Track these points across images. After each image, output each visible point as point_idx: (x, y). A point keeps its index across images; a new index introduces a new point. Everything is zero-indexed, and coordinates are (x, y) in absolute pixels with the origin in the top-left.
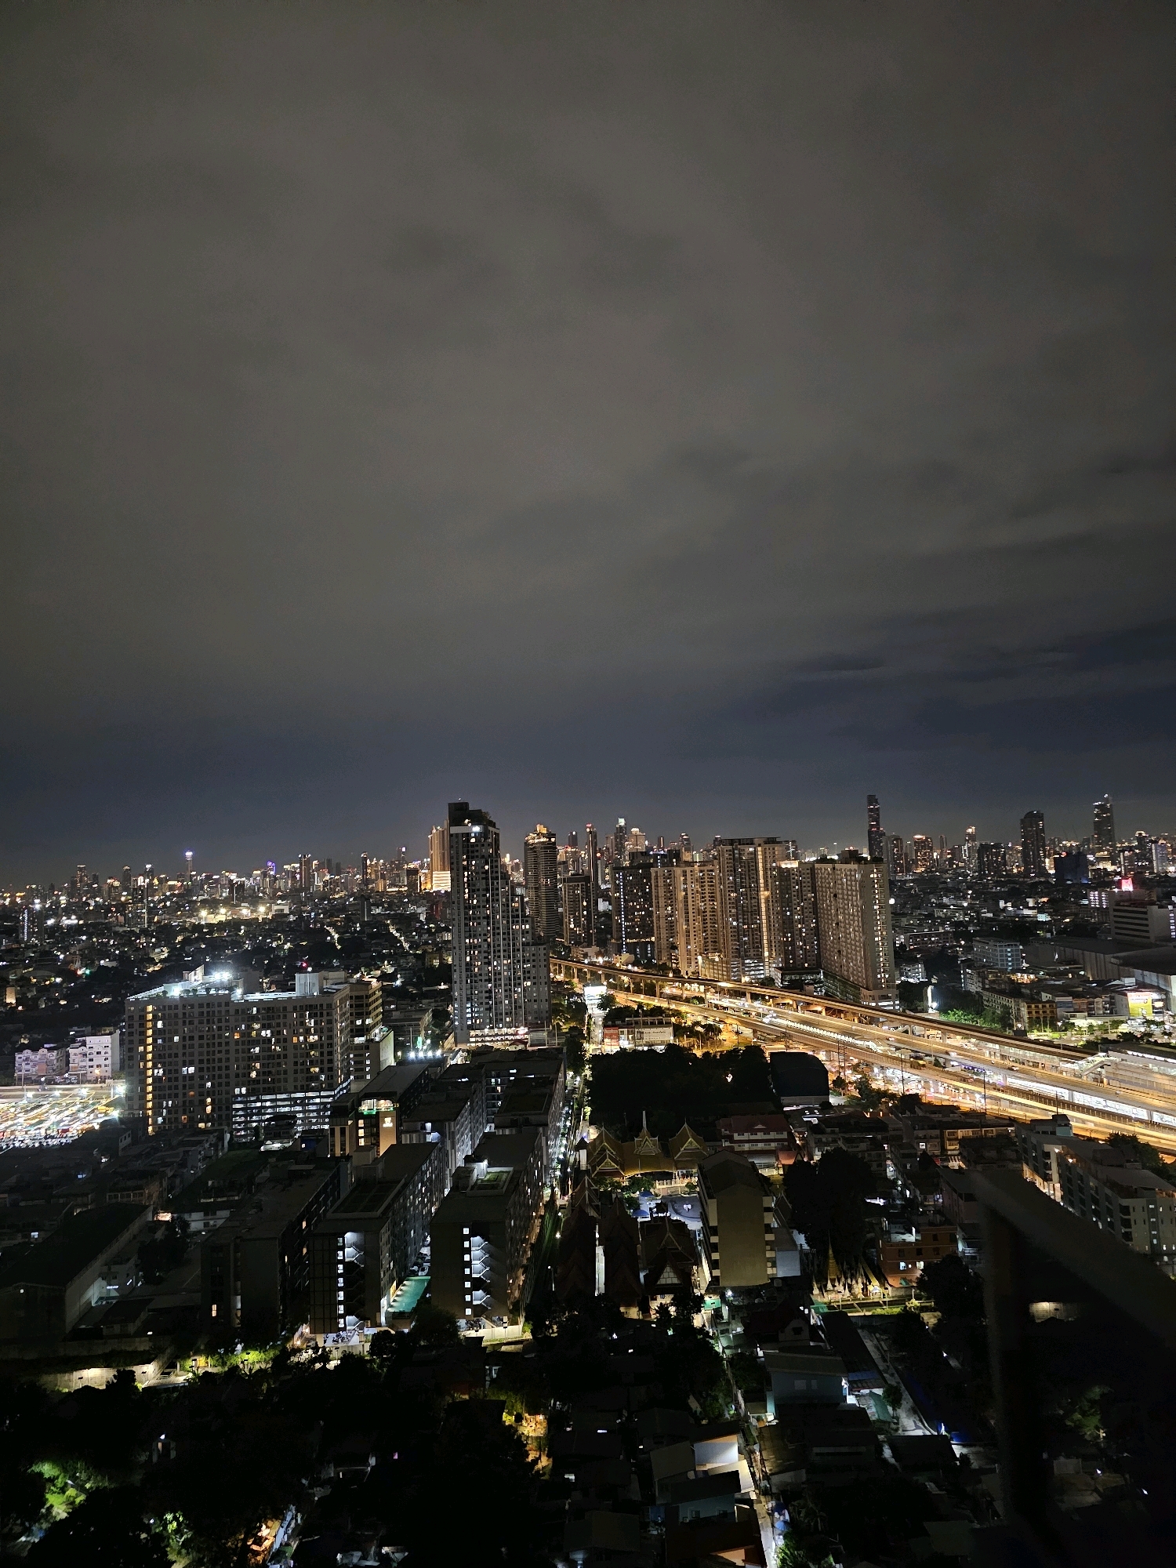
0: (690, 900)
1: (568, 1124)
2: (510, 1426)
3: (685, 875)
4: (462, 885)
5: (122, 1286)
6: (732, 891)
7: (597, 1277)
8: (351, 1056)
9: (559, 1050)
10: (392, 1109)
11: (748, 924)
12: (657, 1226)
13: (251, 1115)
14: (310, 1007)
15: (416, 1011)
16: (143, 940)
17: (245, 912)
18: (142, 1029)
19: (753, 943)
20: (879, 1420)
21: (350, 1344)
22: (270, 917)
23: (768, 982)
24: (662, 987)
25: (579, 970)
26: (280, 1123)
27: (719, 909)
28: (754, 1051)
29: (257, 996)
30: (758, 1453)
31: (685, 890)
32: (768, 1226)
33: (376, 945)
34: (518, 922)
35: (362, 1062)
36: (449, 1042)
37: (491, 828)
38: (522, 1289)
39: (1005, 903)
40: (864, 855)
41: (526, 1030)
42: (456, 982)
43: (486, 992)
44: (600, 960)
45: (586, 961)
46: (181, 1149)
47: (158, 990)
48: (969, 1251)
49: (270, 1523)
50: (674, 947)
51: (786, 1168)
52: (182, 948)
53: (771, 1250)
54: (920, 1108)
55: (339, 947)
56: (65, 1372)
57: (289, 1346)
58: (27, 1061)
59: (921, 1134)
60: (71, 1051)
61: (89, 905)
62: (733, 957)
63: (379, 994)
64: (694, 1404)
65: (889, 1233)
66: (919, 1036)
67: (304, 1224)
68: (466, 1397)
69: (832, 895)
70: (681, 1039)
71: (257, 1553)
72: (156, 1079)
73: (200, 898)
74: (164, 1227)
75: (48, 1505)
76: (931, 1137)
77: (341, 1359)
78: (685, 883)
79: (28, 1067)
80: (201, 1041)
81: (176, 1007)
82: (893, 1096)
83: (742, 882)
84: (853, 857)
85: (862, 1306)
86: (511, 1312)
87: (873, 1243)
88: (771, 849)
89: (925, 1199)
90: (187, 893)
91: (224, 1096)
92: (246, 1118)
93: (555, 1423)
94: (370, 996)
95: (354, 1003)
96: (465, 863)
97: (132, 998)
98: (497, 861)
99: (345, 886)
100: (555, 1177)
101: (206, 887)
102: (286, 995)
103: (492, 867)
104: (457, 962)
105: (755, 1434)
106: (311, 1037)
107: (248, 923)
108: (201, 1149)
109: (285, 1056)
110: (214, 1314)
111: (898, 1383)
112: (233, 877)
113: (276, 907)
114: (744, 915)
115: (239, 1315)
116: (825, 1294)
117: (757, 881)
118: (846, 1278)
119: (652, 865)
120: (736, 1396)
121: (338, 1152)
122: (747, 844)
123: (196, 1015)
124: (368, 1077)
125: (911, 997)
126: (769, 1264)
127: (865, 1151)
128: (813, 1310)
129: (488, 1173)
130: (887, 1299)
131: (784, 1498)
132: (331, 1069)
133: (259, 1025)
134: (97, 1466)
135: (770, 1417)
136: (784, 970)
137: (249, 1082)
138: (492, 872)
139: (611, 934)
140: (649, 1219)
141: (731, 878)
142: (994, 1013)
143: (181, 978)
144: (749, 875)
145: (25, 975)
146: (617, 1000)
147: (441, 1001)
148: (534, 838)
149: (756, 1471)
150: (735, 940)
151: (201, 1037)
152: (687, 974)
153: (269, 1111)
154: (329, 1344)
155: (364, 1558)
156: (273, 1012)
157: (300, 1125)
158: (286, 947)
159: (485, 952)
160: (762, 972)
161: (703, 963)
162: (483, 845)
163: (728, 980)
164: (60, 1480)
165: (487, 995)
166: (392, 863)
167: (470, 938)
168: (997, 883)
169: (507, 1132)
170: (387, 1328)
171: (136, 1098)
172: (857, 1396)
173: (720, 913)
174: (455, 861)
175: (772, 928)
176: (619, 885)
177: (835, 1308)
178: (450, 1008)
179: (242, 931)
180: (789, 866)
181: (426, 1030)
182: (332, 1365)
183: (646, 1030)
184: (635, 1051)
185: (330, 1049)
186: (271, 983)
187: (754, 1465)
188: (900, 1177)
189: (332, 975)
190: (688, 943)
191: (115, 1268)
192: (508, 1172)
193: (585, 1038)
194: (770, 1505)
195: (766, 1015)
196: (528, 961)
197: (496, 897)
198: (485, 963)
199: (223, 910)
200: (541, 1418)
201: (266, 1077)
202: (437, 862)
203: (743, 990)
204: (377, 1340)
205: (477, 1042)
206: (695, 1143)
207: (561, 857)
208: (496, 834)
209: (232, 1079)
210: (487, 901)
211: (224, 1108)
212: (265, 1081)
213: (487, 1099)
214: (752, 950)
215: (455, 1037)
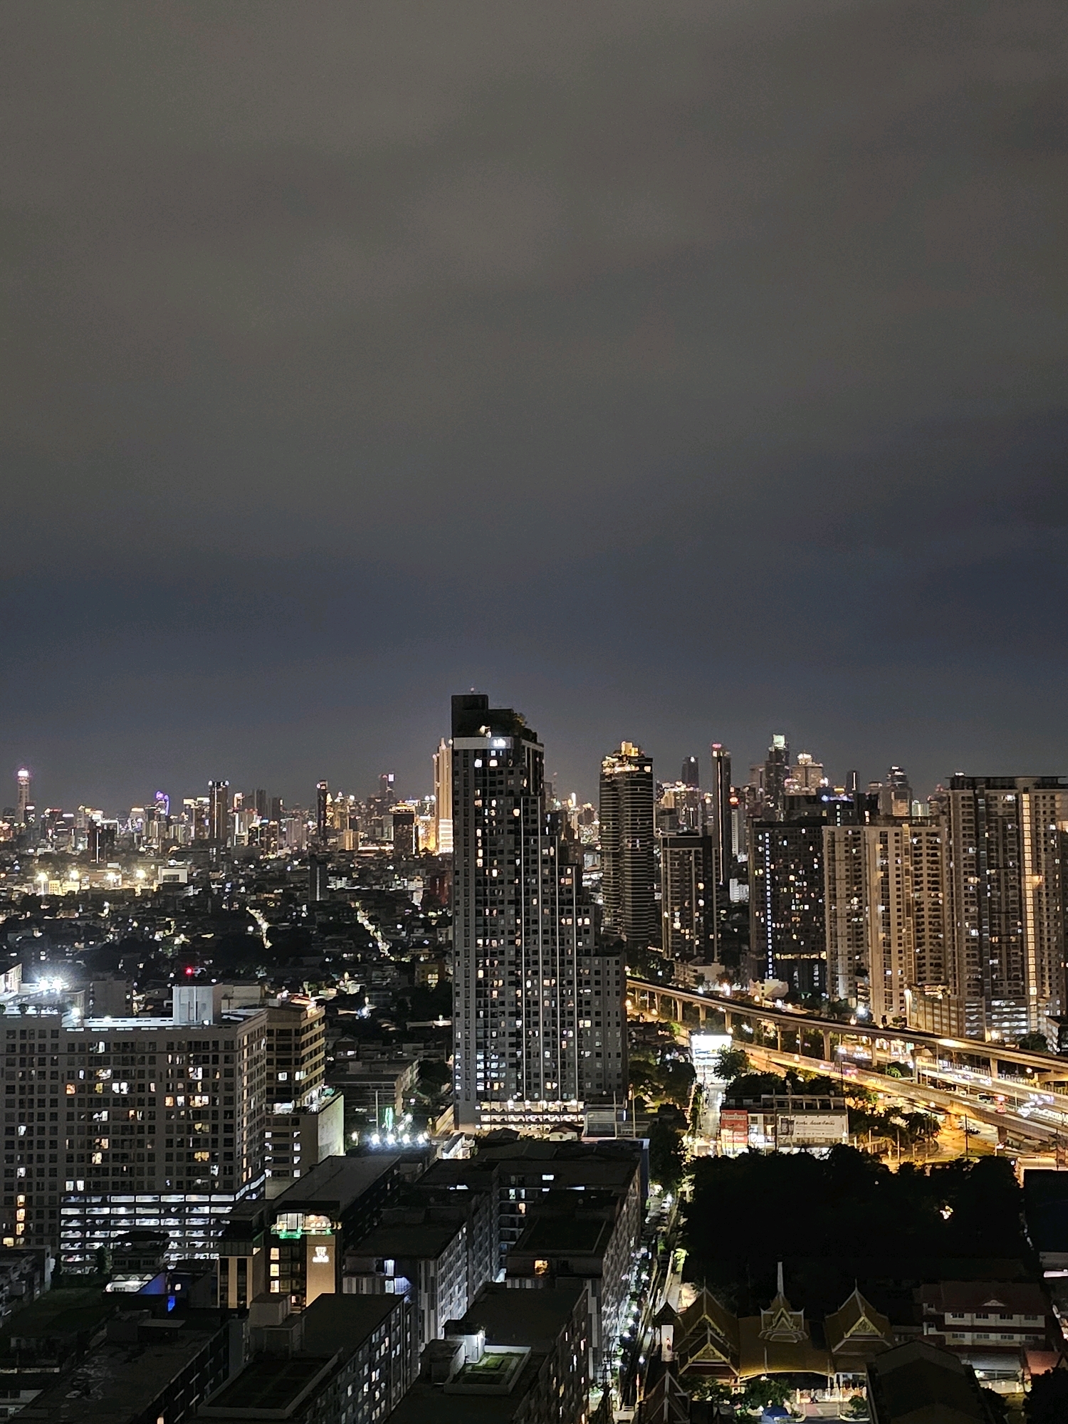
0: (893, 886)
1: (645, 1277)
3: (884, 842)
4: (472, 842)
6: (972, 874)
8: (268, 1135)
9: (636, 1146)
10: (329, 1232)
11: (999, 935)
13: (93, 1229)
14: (195, 1046)
15: (390, 1062)
17: (114, 878)
19: (1009, 970)
22: (154, 888)
23: (1034, 1043)
24: (834, 1042)
25: (687, 1006)
26: (141, 1245)
27: (947, 906)
28: (996, 1166)
29: (107, 1022)
31: (884, 868)
34: (570, 911)
35: (287, 1147)
36: (445, 1121)
37: (526, 743)
41: (581, 1106)
42: (458, 1015)
43: (511, 1035)
44: (726, 989)
45: (700, 990)
50: (861, 972)
51: (1037, 1380)
55: (266, 944)
62: (969, 993)
63: (319, 1028)
70: (862, 1137)
73: (40, 851)
78: (885, 856)
83: (990, 858)
88: (1048, 798)
90: (18, 842)
91: (46, 1193)
92: (84, 1232)
94: (304, 1031)
95: (274, 1042)
96: (479, 803)
98: (536, 802)
99: (286, 840)
100: (613, 1370)
101: (50, 832)
102: (156, 1022)
103: (527, 812)
104: (460, 980)
106: (197, 1098)
107: (118, 897)
108: (4, 1281)
109: (152, 1129)
112: (97, 816)
113: (167, 872)
114: (992, 918)
117: (1020, 857)
119: (825, 822)
121: (232, 1303)
122: (1003, 787)
123: (4, 1049)
124: (297, 1174)
129: (484, 1354)
132: (229, 1156)
133: (109, 1072)
136: (1065, 1023)
137: (90, 1170)
138: (526, 822)
139: (748, 944)
141: (970, 849)
144: (1005, 845)
146: (752, 1062)
147: (436, 1047)
148: (613, 765)
150: (975, 963)
152: (883, 1021)
153: (124, 1223)
156: (133, 1051)
157: (174, 1251)
158: (178, 941)
159: (511, 963)
160: (1023, 1024)
161: (915, 1003)
162: (511, 773)
163: (959, 1036)
165: (513, 1040)
166: (369, 801)
167: (484, 936)
169: (528, 1284)
173: (947, 913)
174: (461, 798)
175: (1046, 944)
176: (762, 854)
178: (449, 1061)
179: (105, 912)
181: (406, 1096)
183: (798, 1118)
184: (775, 1154)
185: (228, 1122)
189: (239, 991)
190: (887, 966)
192: (521, 1356)
193: (686, 1127)
195: (1024, 1101)
196: (588, 983)
197: (531, 867)
198: (511, 983)
199: (75, 874)
201: (118, 1165)
203: (986, 1056)
205: (493, 1122)
206: (871, 1326)
207: (666, 802)
208: (537, 754)
209: (62, 1165)
210: (517, 872)
211: (46, 1214)
212: (116, 1171)
213: (500, 1225)
214: (1006, 983)
215: (455, 1113)
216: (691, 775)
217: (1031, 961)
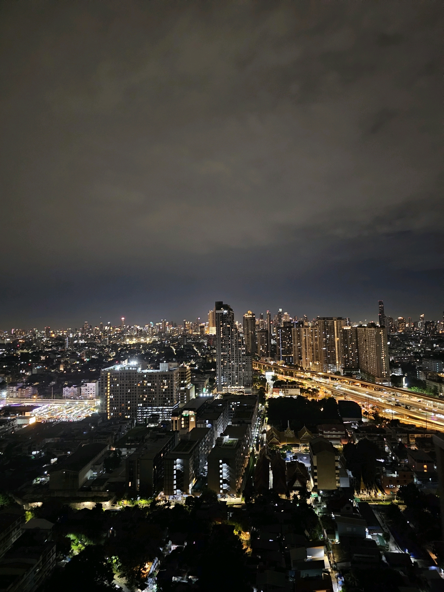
0: (307, 341)
1: (259, 424)
2: (236, 535)
3: (305, 331)
4: (220, 332)
5: (98, 473)
6: (324, 338)
7: (270, 482)
8: (179, 394)
9: (256, 396)
10: (194, 414)
11: (330, 351)
12: (293, 464)
13: (144, 414)
14: (165, 376)
15: (203, 378)
16: (107, 349)
17: (142, 340)
18: (106, 381)
19: (332, 358)
20: (380, 546)
21: (178, 500)
22: (151, 342)
23: (338, 373)
24: (296, 374)
25: (264, 366)
26: (154, 417)
27: (319, 345)
28: (332, 400)
29: (146, 371)
30: (332, 554)
31: (305, 337)
32: (337, 467)
33: (189, 353)
34: (241, 347)
35: (183, 397)
36: (215, 391)
37: (231, 311)
38: (242, 484)
39: (436, 345)
40: (377, 325)
41: (244, 387)
42: (217, 369)
44: (272, 363)
45: (266, 363)
46: (119, 425)
47: (112, 367)
48: (419, 482)
49: (149, 563)
50: (301, 358)
51: (344, 445)
52: (120, 352)
53: (338, 476)
54: (399, 425)
55: (175, 354)
56: (78, 502)
57: (156, 499)
58: (67, 391)
59: (399, 435)
60: (82, 388)
61: (88, 336)
62: (324, 363)
63: (189, 371)
64: (307, 533)
65: (385, 473)
66: (399, 396)
67: (162, 455)
68: (220, 523)
69: (364, 340)
70: (303, 394)
71: (144, 574)
72: (111, 399)
73: (127, 335)
74: (113, 453)
75: (72, 550)
76: (404, 437)
77: (175, 505)
78: (305, 334)
79: (67, 393)
80: (127, 386)
81: (118, 374)
82: (388, 420)
84: (373, 325)
85: (374, 501)
86: (237, 493)
87: (379, 477)
88: (340, 322)
89: (401, 461)
90: (122, 333)
91: (134, 407)
92: (142, 415)
93: (253, 535)
94: (186, 372)
95: (181, 375)
96: (221, 324)
97: (103, 370)
98: (233, 324)
99: (178, 332)
100: (254, 443)
101: (129, 331)
102: (156, 371)
103: (231, 326)
104: (218, 361)
105: (331, 547)
106: (165, 386)
107: (144, 344)
108: (126, 425)
109: (156, 393)
110: (130, 485)
111: (389, 532)
112: (138, 327)
113: (153, 339)
114: (328, 347)
115: (139, 486)
116: (359, 495)
117: (334, 334)
118: (368, 490)
119: (292, 327)
120: (323, 532)
121: (174, 429)
122: (331, 319)
123: (125, 377)
124: (185, 402)
125: (396, 382)
126: (337, 482)
127: (376, 441)
128: (354, 501)
129: (229, 440)
130: (384, 499)
131: (342, 572)
132: (172, 399)
133: (147, 381)
134: (89, 537)
135: (337, 540)
136: (345, 369)
137: (143, 402)
138: (231, 328)
139: (276, 353)
140: (290, 462)
141: (324, 333)
142: (430, 389)
143: (119, 363)
144: (331, 332)
145: (67, 361)
146: (278, 378)
147: (212, 375)
148: (247, 316)
149: (331, 561)
150: (325, 357)
151: (126, 385)
152: (306, 369)
153: (150, 413)
154: (171, 499)
155: (182, 579)
156: (152, 377)
157: (161, 419)
158: (157, 353)
159: (228, 358)
160: (335, 369)
161: (312, 365)
162: (228, 318)
163: (322, 372)
164: (76, 541)
165: (229, 374)
166: (195, 323)
167: (223, 352)
168: (433, 337)
169: (236, 425)
170: (191, 495)
171: (104, 406)
172: (372, 535)
173: (319, 346)
174: (217, 323)
175: (340, 352)
176: (279, 334)
177: (363, 501)
178: (215, 378)
179: (141, 347)
180: (347, 328)
181: (207, 386)
182: (172, 507)
183: (289, 390)
184: (285, 397)
185: (172, 391)
186: (151, 366)
187: (330, 558)
188: (390, 451)
189: (173, 364)
190: (306, 357)
191: (96, 466)
192: (236, 440)
193: (266, 392)
194: (336, 574)
195: (337, 386)
196: (245, 362)
197: (232, 337)
198: (228, 362)
199: (134, 339)
200: (248, 533)
201: (149, 400)
202: (211, 324)
203: (328, 376)
204: (188, 500)
205: (225, 391)
206: (308, 434)
207: (256, 323)
208: (233, 313)
209: (137, 401)
210: (229, 338)
211: (134, 411)
212: (149, 402)
213: (229, 413)
214: (332, 361)
215: (217, 389)
216: (262, 317)
217: (337, 356)
